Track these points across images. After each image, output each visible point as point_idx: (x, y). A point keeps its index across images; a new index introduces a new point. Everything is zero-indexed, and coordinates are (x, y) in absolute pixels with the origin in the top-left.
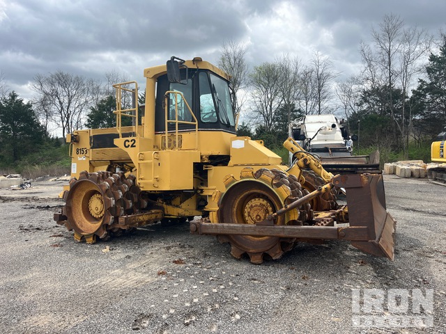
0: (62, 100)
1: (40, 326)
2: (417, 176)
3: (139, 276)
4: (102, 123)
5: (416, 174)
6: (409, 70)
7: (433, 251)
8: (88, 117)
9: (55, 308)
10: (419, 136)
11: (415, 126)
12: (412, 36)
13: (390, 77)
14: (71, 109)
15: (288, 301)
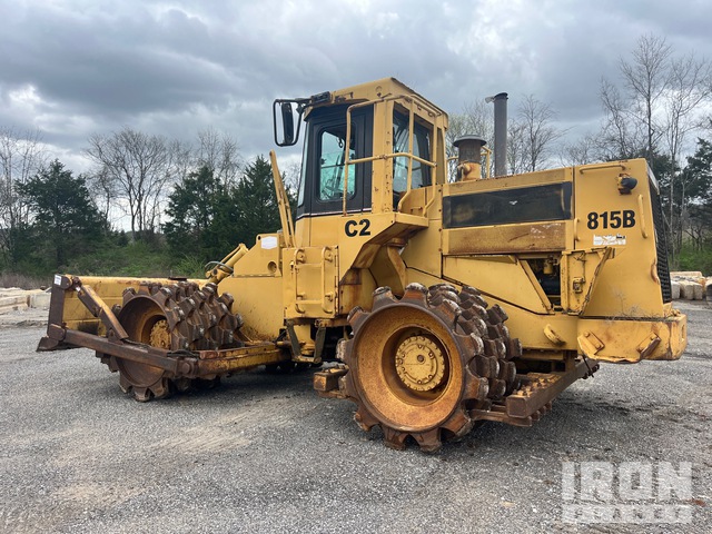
0: (131, 173)
1: (78, 499)
2: (690, 297)
3: (227, 437)
4: (191, 208)
5: (688, 293)
6: (680, 125)
7: (684, 412)
8: (170, 200)
9: (100, 477)
10: (698, 233)
11: (692, 215)
12: (685, 71)
13: (650, 135)
14: (145, 187)
15: (440, 477)
